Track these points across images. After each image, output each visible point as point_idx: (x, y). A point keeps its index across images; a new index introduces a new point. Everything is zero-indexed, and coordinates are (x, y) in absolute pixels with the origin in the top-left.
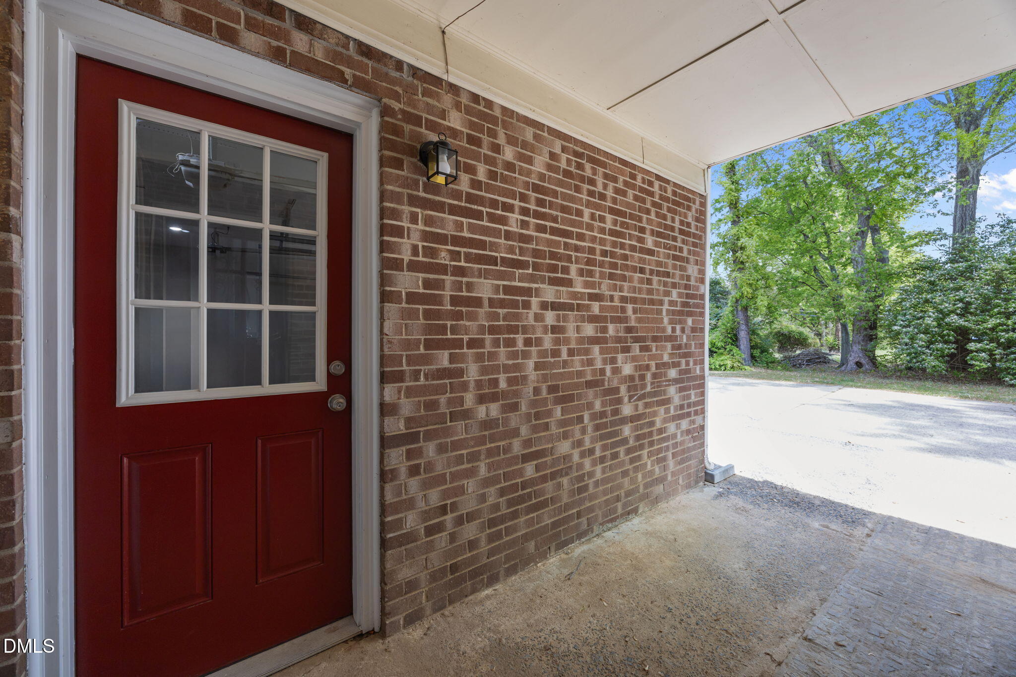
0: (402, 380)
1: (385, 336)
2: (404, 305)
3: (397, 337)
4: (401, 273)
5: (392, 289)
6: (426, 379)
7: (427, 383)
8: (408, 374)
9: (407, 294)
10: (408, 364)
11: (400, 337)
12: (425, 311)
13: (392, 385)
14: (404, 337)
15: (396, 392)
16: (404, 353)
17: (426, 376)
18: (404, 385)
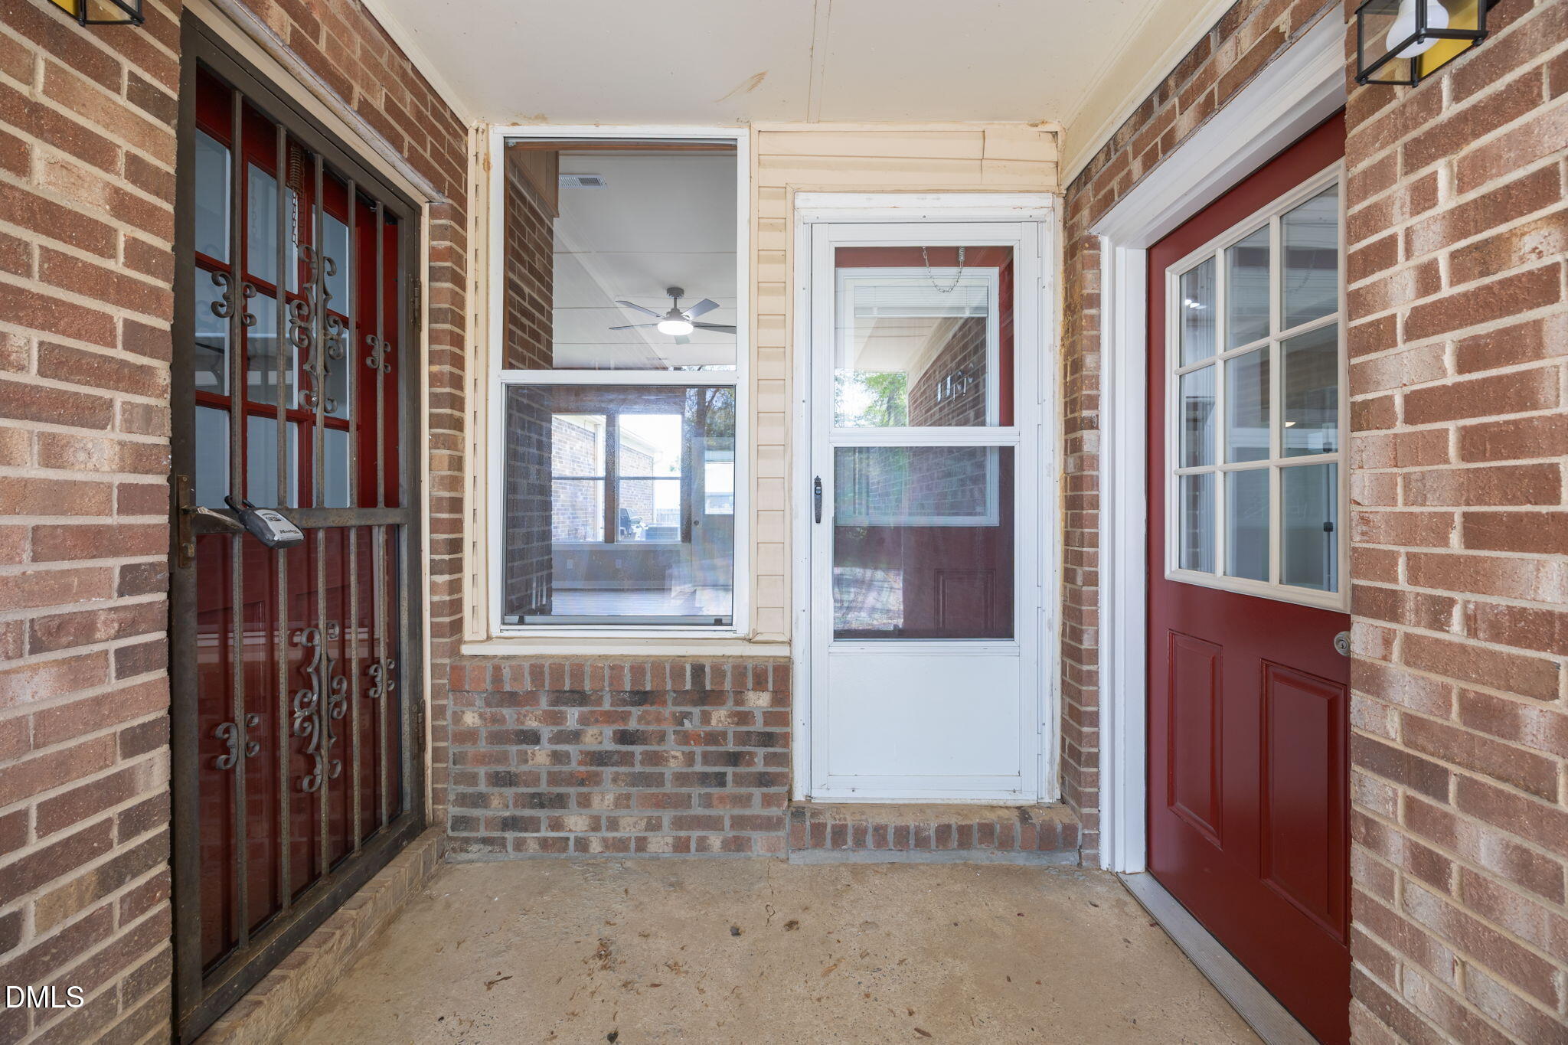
0: (1395, 616)
1: (1354, 507)
2: (1400, 428)
3: (1382, 509)
4: (1391, 351)
5: (1370, 396)
6: (1471, 629)
7: (1472, 642)
8: (1410, 605)
9: (1408, 399)
10: (1413, 579)
11: (1389, 509)
12: (1466, 434)
13: (1371, 621)
14: (1400, 508)
15: (1379, 641)
16: (1402, 550)
17: (1471, 623)
18: (1401, 629)
